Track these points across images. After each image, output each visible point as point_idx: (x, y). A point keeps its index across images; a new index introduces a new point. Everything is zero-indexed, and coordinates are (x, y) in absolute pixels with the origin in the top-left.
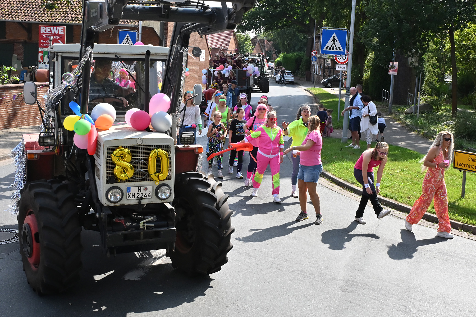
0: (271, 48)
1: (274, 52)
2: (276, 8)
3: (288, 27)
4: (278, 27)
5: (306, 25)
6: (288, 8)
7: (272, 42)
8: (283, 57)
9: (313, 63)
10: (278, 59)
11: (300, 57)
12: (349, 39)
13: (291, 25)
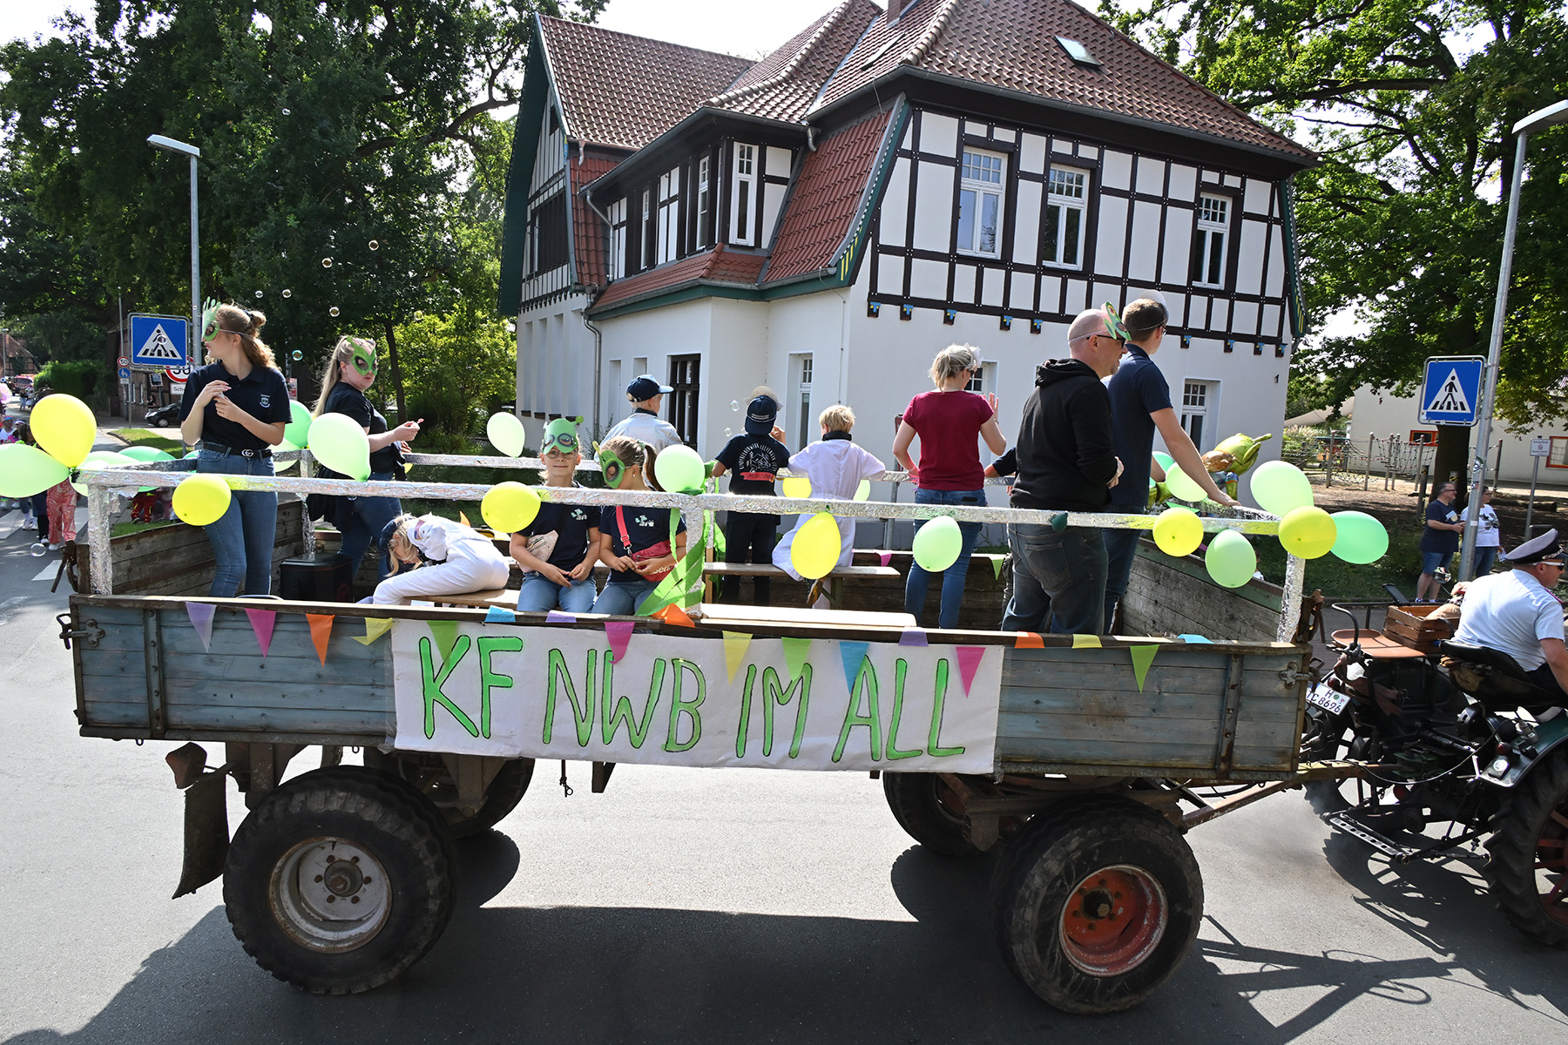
0: (21, 352)
1: (30, 361)
2: (25, 271)
3: (57, 310)
4: (33, 311)
5: (100, 307)
6: (54, 273)
7: (22, 341)
8: (53, 370)
9: (122, 381)
10: (41, 374)
11: (93, 369)
12: (191, 336)
13: (64, 307)
